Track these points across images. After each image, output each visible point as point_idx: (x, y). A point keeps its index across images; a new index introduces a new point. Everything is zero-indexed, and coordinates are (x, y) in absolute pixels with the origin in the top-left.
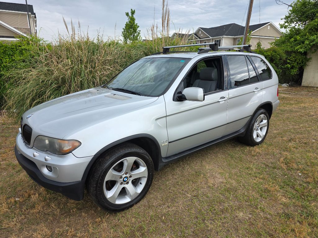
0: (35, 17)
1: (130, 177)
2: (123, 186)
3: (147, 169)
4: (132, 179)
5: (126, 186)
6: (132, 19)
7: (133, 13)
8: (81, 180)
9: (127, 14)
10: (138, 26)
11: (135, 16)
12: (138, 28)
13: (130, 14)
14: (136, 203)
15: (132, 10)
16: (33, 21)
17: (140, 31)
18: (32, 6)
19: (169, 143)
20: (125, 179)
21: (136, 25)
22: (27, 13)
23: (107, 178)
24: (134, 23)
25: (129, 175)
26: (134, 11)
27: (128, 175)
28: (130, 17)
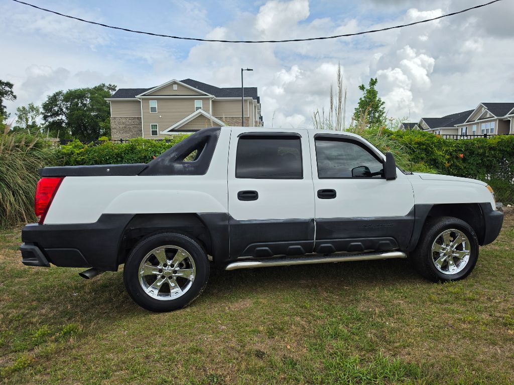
0: (258, 102)
6: (372, 94)
7: (373, 83)
10: (383, 102)
11: (376, 88)
15: (372, 80)
16: (255, 107)
17: (384, 109)
18: (256, 88)
21: (379, 101)
22: (241, 98)
26: (376, 80)
28: (367, 90)
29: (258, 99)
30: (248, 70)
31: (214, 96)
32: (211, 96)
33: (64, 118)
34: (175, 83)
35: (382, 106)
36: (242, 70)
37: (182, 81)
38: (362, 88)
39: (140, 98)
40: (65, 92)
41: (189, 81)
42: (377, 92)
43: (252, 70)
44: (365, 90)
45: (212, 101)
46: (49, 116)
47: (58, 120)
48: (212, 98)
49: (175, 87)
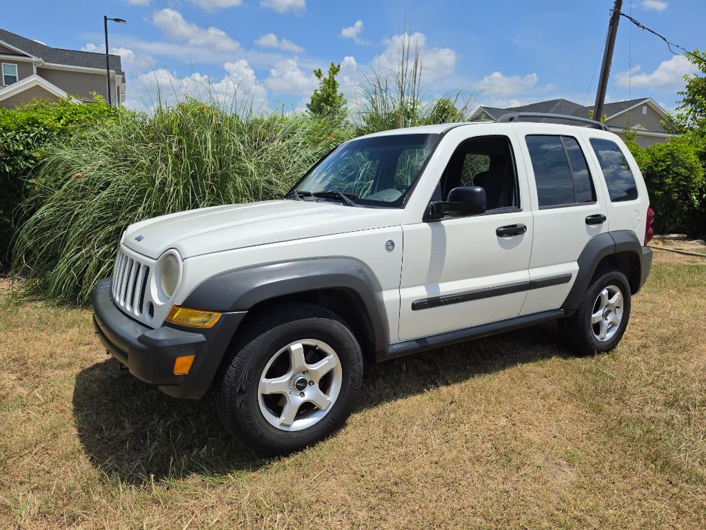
0: (124, 81)
6: (332, 84)
7: (335, 71)
10: (345, 100)
11: (338, 78)
12: (344, 103)
15: (333, 65)
18: (120, 56)
21: (340, 97)
22: (106, 71)
24: (335, 92)
26: (339, 66)
28: (325, 79)
29: (123, 74)
30: (117, 20)
31: (41, 59)
32: (34, 59)
35: (344, 106)
36: (106, 18)
38: (319, 74)
42: (338, 84)
43: (124, 21)
44: (322, 79)
45: (38, 68)
48: (36, 63)
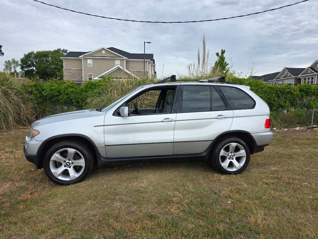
0: (154, 63)
1: (72, 163)
2: (66, 168)
3: (84, 161)
4: (73, 165)
5: (68, 169)
6: (222, 59)
8: (36, 154)
9: (217, 54)
10: (228, 64)
11: (225, 55)
12: (227, 65)
13: (220, 54)
14: (73, 183)
15: (222, 50)
16: (152, 66)
17: (229, 68)
19: (105, 145)
20: (67, 163)
21: (226, 63)
22: (143, 60)
23: (53, 158)
24: (223, 62)
25: (72, 162)
26: (224, 51)
27: (70, 162)
30: (148, 43)
32: (125, 58)
33: (34, 68)
34: (103, 49)
36: (145, 42)
37: (107, 48)
39: (82, 58)
40: (35, 52)
41: (112, 49)
42: (225, 58)
43: (151, 43)
45: (126, 61)
46: (24, 67)
47: (31, 69)
48: (126, 59)
49: (104, 52)
